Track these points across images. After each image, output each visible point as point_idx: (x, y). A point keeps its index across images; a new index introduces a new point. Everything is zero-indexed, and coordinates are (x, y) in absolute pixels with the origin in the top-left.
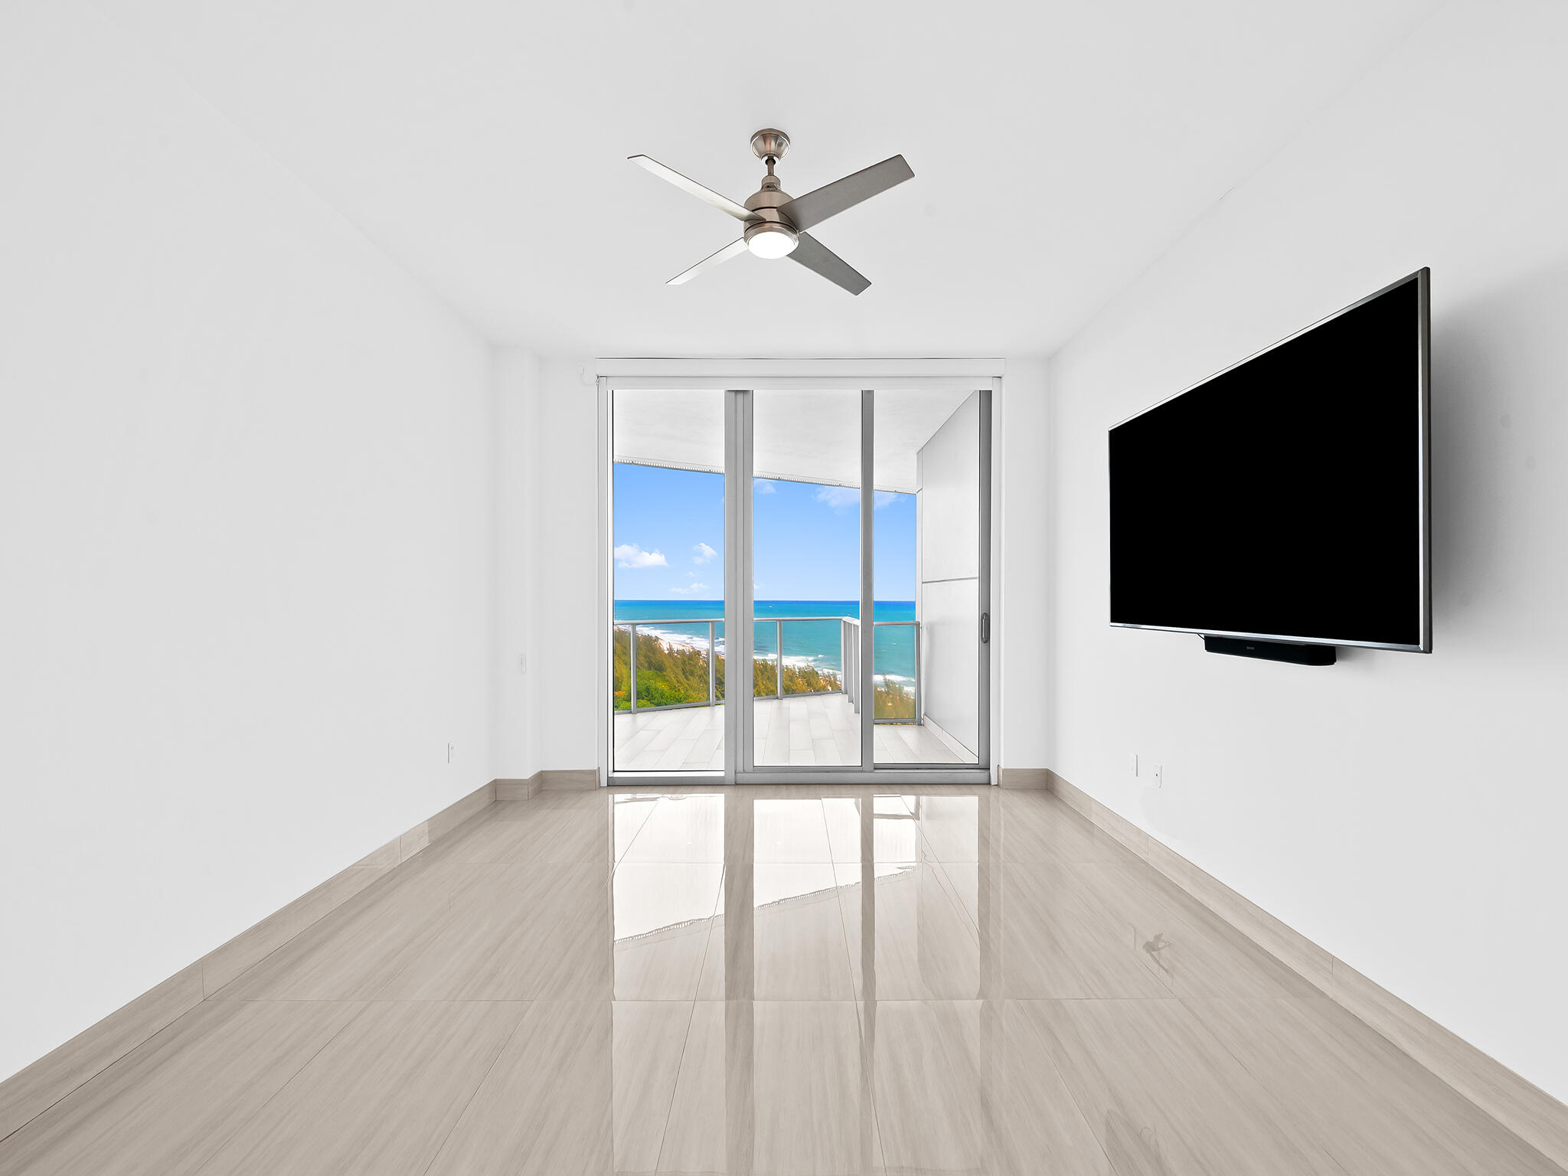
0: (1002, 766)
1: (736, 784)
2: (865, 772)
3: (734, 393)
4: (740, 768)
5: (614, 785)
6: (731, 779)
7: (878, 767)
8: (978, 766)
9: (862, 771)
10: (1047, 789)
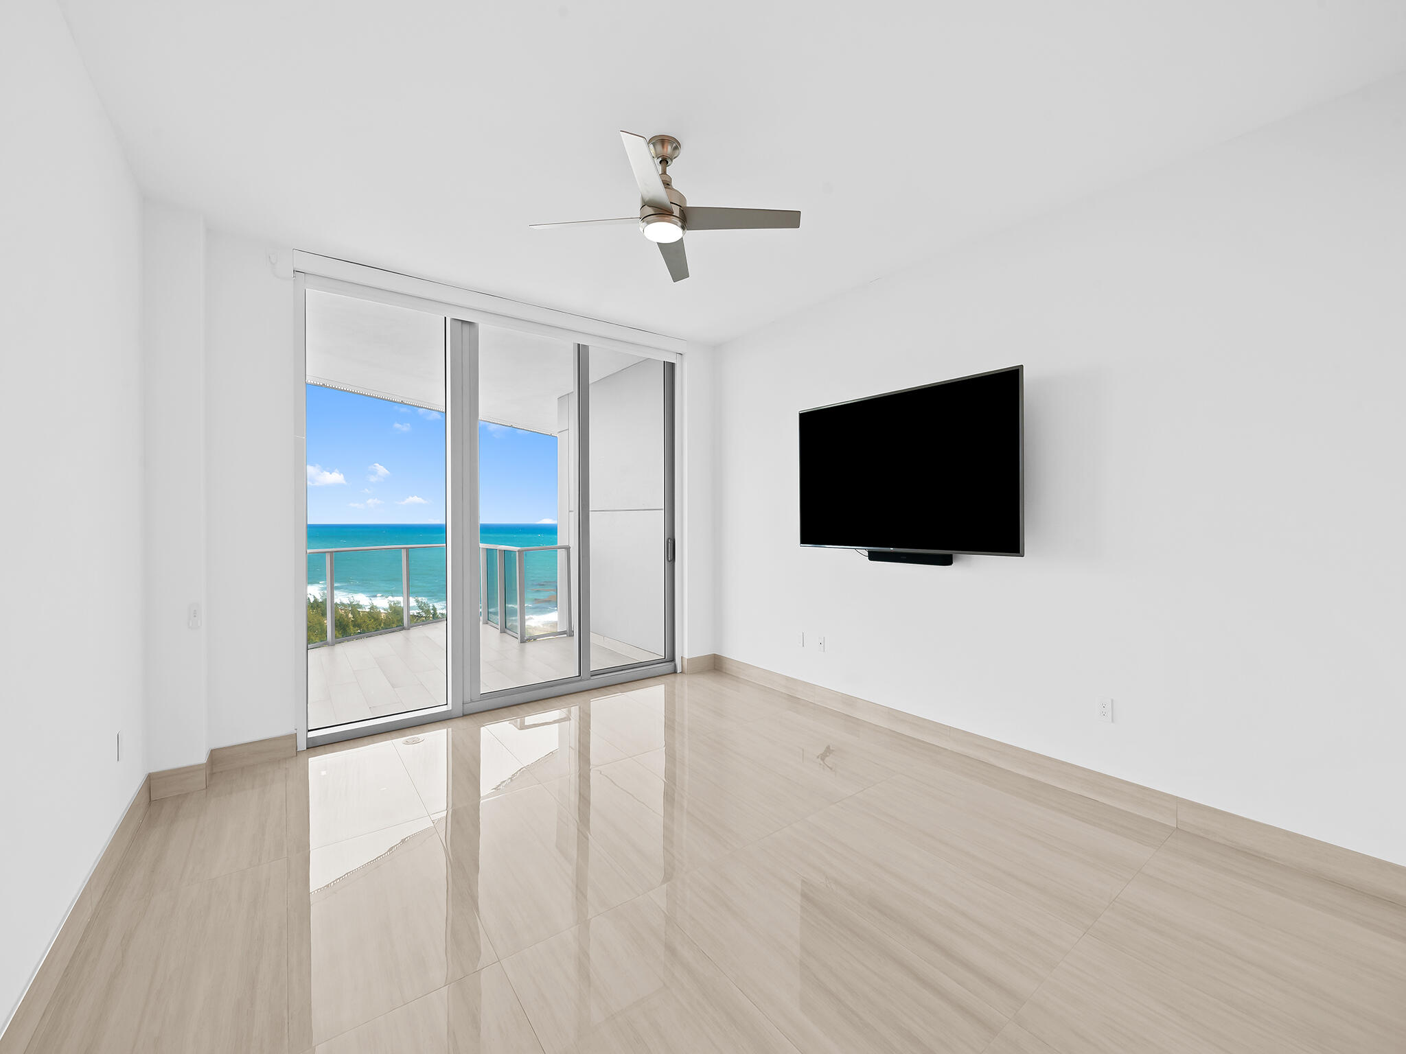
0: (686, 656)
1: (464, 715)
2: (584, 680)
3: (460, 323)
4: (467, 699)
5: (316, 746)
6: (459, 712)
7: (595, 674)
8: (664, 660)
9: (581, 680)
10: (715, 669)
